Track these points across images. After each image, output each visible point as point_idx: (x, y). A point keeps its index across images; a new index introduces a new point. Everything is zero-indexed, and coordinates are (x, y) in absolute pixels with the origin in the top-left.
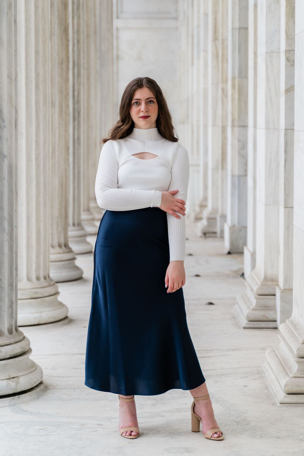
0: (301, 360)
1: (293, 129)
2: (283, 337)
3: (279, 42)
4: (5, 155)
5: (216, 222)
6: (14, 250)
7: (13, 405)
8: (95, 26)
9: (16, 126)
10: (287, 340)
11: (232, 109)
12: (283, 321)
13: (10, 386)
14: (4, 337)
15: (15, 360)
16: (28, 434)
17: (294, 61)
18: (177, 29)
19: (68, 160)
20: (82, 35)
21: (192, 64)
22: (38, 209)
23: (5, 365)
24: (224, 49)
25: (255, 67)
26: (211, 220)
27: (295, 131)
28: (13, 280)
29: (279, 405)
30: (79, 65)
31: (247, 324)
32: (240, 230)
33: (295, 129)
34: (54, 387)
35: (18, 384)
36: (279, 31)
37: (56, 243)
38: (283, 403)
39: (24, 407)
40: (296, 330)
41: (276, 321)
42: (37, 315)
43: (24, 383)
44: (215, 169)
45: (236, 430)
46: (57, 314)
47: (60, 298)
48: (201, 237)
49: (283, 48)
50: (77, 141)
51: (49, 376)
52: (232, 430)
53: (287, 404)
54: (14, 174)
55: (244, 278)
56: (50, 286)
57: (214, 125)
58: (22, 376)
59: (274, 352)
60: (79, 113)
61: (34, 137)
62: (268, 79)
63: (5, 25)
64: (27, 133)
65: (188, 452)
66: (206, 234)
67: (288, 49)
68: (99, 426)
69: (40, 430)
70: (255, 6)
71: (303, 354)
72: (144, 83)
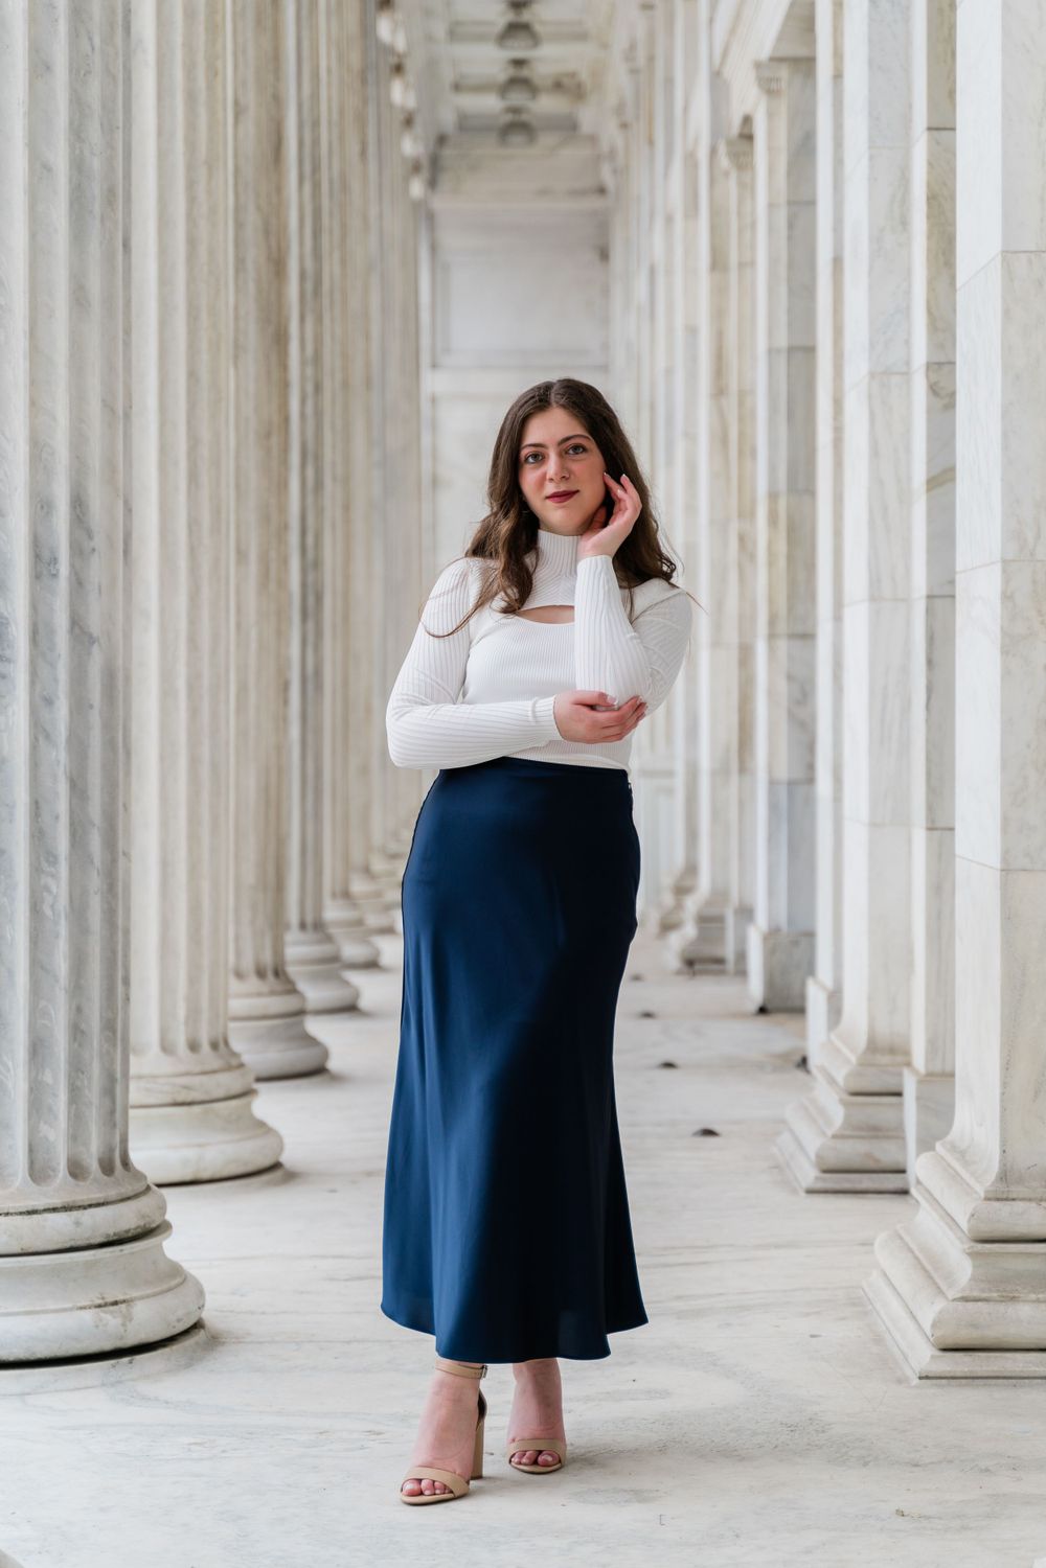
0: (980, 1247)
1: (953, 596)
2: (924, 1190)
3: (908, 343)
4: (95, 635)
5: (722, 930)
6: (120, 922)
7: (113, 1385)
8: (368, 365)
9: (126, 552)
10: (940, 1199)
11: (771, 586)
12: (926, 1144)
13: (105, 1325)
14: (88, 1183)
15: (122, 1251)
16: (157, 1456)
17: (953, 395)
22: (193, 838)
23: (89, 1265)
24: (746, 417)
26: (709, 922)
27: (957, 600)
28: (117, 1014)
29: (916, 1381)
30: (318, 458)
31: (817, 1178)
32: (795, 943)
34: (237, 1338)
35: (130, 1320)
36: (906, 311)
37: (248, 964)
38: (927, 1378)
39: (145, 1388)
40: (966, 1164)
41: (903, 1171)
42: (191, 1153)
43: (146, 1320)
44: (720, 773)
45: (788, 1445)
46: (251, 1153)
47: (257, 1109)
48: (679, 973)
49: (920, 354)
50: (312, 681)
51: (222, 1311)
52: (776, 1447)
53: (939, 1381)
54: (121, 697)
55: (808, 1072)
56: (229, 1068)
57: (716, 644)
58: (142, 1298)
59: (901, 1238)
61: (183, 625)
62: (875, 452)
63: (95, 248)
64: (162, 611)
65: (639, 1502)
66: (694, 964)
67: (936, 359)
68: (373, 1437)
69: (192, 1447)
70: (837, 262)
71: (987, 1230)
72: (553, 395)
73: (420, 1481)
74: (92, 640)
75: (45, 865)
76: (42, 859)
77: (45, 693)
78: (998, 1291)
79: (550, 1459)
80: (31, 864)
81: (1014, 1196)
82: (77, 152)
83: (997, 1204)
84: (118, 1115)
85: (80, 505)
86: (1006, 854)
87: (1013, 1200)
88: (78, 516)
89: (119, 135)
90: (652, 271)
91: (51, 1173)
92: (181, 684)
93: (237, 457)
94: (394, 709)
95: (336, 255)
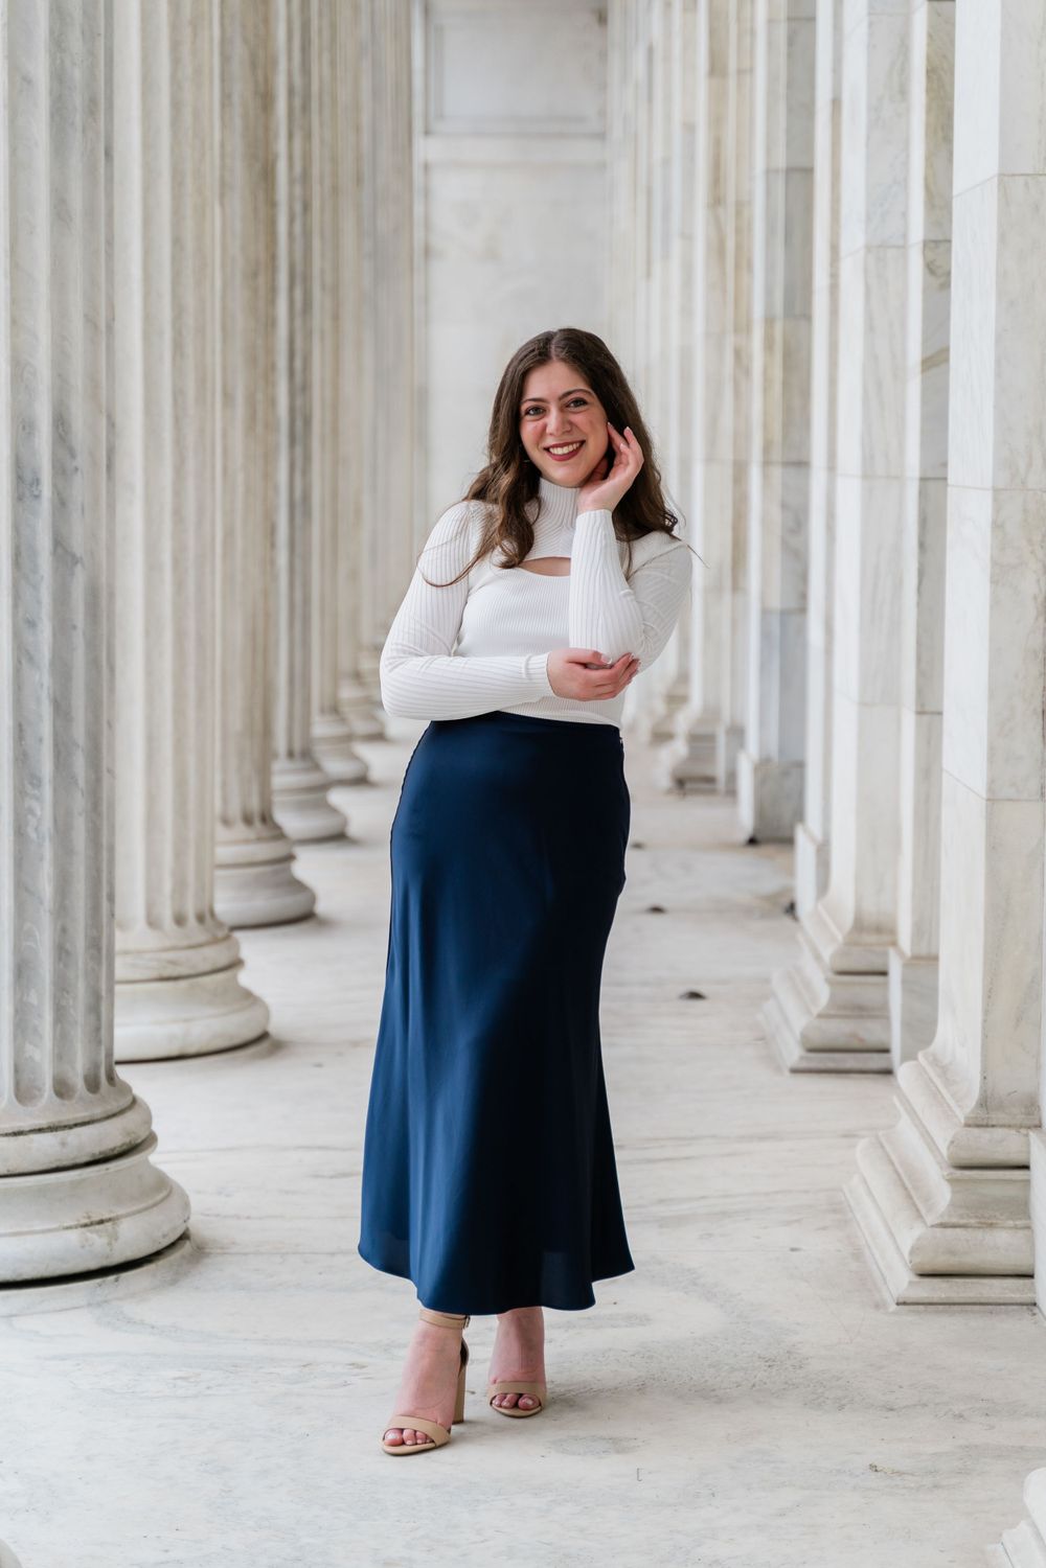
0: (959, 1173)
1: (945, 479)
2: (905, 1101)
3: (905, 215)
4: (78, 555)
5: (713, 749)
6: (105, 841)
7: (99, 1305)
8: (358, 159)
9: (110, 467)
10: (921, 1115)
11: (766, 413)
12: (909, 1056)
13: (92, 1245)
14: (74, 1101)
15: (107, 1169)
16: (143, 1392)
17: (948, 274)
18: (602, 166)
19: (273, 562)
20: (316, 188)
21: (649, 274)
22: (179, 712)
23: (75, 1184)
24: (743, 230)
25: (834, 288)
26: (701, 741)
27: (949, 489)
28: (102, 931)
29: (893, 1307)
30: (307, 279)
31: (802, 1058)
32: (785, 774)
33: (951, 481)
34: (222, 1248)
35: (116, 1239)
36: (904, 183)
37: (235, 810)
38: (904, 1303)
39: (134, 1309)
40: (948, 1083)
41: (888, 1052)
42: (177, 1029)
43: (132, 1238)
44: (713, 590)
45: (765, 1383)
46: (237, 1026)
47: (245, 978)
48: (669, 792)
49: (917, 232)
50: (300, 507)
51: (208, 1215)
52: (754, 1385)
53: (916, 1307)
54: (105, 614)
55: (795, 918)
56: (215, 941)
57: (710, 459)
58: (128, 1215)
59: (882, 1147)
60: (307, 422)
62: (870, 328)
63: (76, 162)
64: (147, 484)
65: (618, 1452)
66: (683, 783)
67: (932, 237)
68: (356, 1371)
69: (179, 1382)
70: (836, 103)
71: (967, 1156)
72: (553, 347)
73: (402, 1430)
74: (75, 561)
75: (29, 788)
76: (26, 782)
77: (27, 615)
78: (977, 1217)
79: (530, 1402)
80: (15, 788)
81: (994, 1123)
82: (58, 62)
83: (976, 1131)
84: (103, 1031)
85: (62, 424)
86: (992, 783)
87: (993, 1126)
88: (60, 436)
89: (101, 42)
90: (650, 51)
91: (37, 1093)
92: (167, 558)
93: (224, 297)
94: (388, 659)
95: (326, 56)
